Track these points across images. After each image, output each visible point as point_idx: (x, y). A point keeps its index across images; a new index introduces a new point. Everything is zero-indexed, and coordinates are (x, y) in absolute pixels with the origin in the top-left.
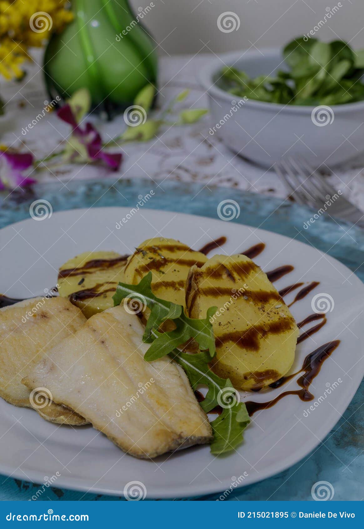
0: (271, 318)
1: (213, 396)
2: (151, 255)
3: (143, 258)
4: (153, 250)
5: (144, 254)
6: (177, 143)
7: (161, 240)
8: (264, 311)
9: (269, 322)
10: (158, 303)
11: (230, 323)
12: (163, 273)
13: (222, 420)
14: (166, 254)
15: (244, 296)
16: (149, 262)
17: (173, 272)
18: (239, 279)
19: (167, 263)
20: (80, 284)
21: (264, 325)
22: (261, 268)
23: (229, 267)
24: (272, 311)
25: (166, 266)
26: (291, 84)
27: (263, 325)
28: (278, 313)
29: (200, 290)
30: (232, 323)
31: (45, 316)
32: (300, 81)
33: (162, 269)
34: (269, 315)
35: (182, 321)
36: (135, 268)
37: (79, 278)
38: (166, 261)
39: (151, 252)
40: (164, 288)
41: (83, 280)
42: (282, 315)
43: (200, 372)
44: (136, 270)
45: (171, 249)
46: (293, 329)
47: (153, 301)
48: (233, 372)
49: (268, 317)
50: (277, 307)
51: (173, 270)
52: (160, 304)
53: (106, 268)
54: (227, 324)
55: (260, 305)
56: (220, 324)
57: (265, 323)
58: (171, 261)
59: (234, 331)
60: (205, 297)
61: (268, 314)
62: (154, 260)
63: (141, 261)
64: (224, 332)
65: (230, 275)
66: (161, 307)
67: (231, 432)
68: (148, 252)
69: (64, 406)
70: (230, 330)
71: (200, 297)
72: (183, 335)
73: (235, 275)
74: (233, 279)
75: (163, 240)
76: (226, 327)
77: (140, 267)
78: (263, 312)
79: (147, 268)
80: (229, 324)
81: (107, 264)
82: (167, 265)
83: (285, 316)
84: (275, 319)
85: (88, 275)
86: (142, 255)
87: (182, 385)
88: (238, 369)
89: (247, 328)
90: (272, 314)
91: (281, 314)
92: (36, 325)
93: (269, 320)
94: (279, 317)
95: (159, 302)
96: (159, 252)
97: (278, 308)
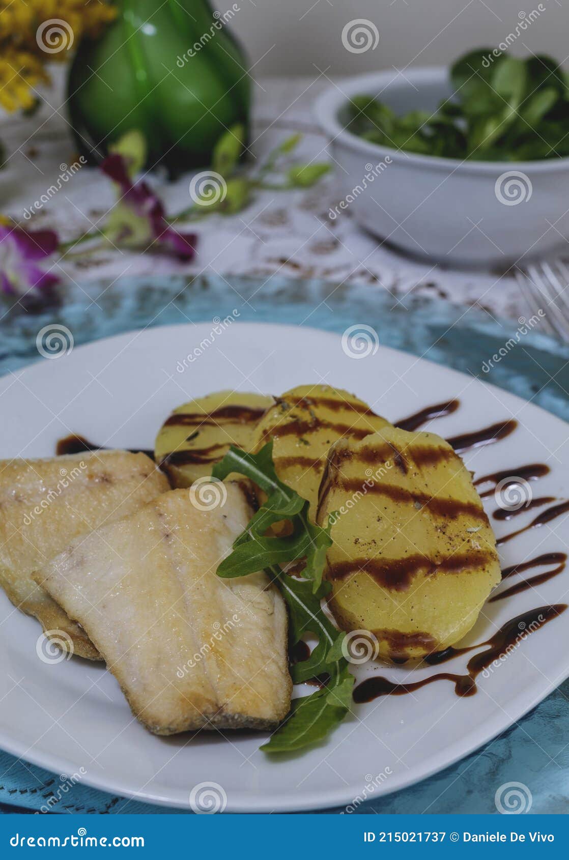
0: (454, 547)
1: (321, 656)
2: (294, 410)
3: (280, 414)
4: (303, 404)
5: (284, 409)
6: (279, 218)
7: (324, 389)
8: (444, 533)
9: (447, 553)
10: (280, 490)
11: (375, 543)
12: (306, 443)
13: (319, 697)
14: (323, 413)
15: (415, 502)
16: (288, 422)
17: (323, 444)
18: (415, 474)
19: (318, 428)
20: (190, 439)
21: (437, 556)
22: (464, 461)
23: (404, 449)
24: (458, 536)
25: (314, 433)
26: (461, 124)
27: (434, 555)
28: (469, 541)
29: (339, 480)
30: (379, 543)
31: (107, 480)
32: (477, 122)
33: (306, 437)
34: (451, 542)
35: (303, 526)
36: (264, 428)
37: (191, 431)
38: (318, 424)
39: (297, 407)
40: (299, 467)
41: (196, 435)
42: (476, 544)
43: (309, 612)
44: (265, 432)
45: (334, 405)
46: (488, 572)
47: (274, 485)
48: (354, 623)
49: (449, 544)
50: (470, 530)
51: (325, 441)
52: (283, 493)
53: (243, 421)
54: (370, 544)
55: (441, 521)
56: (356, 542)
57: (438, 552)
58: (328, 426)
59: (379, 557)
60: (343, 492)
61: (450, 539)
62: (298, 420)
63: (276, 418)
64: (359, 556)
65: (401, 465)
66: (283, 496)
67: (317, 721)
68: (291, 404)
69: (80, 625)
70: (373, 554)
71: (334, 491)
72: (296, 547)
73: (411, 466)
74: (405, 470)
75: (326, 391)
76: (366, 547)
77: (271, 427)
78: (442, 534)
79: (282, 431)
80: (373, 544)
81: (248, 415)
82: (317, 431)
83: (480, 548)
84: (461, 549)
85: (208, 428)
86: (281, 409)
87: (266, 629)
88: (363, 620)
89: (405, 556)
90: (457, 541)
91: (474, 543)
92: (87, 493)
93: (448, 550)
94: (468, 548)
95: (282, 489)
96: (312, 407)
97: (471, 533)
